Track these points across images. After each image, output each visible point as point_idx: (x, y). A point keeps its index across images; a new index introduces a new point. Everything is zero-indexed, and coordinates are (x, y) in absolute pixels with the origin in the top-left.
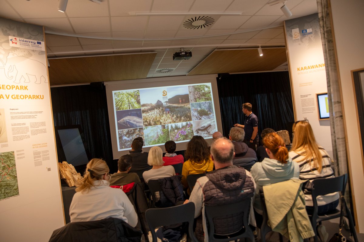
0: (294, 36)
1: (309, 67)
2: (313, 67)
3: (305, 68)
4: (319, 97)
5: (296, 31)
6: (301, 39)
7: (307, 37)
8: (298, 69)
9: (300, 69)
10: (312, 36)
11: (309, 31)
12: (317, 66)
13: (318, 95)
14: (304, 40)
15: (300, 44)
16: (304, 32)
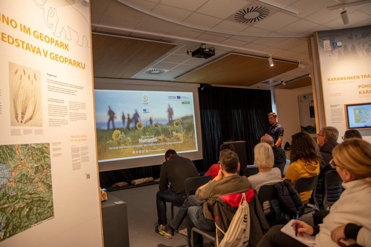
0: (325, 47)
1: (338, 79)
2: (342, 79)
3: (335, 79)
4: (349, 107)
5: (327, 43)
6: (332, 51)
7: (337, 50)
8: (329, 80)
9: (330, 79)
10: (341, 50)
11: (339, 44)
12: (345, 78)
13: (347, 106)
14: (334, 52)
15: (330, 56)
16: (335, 44)
